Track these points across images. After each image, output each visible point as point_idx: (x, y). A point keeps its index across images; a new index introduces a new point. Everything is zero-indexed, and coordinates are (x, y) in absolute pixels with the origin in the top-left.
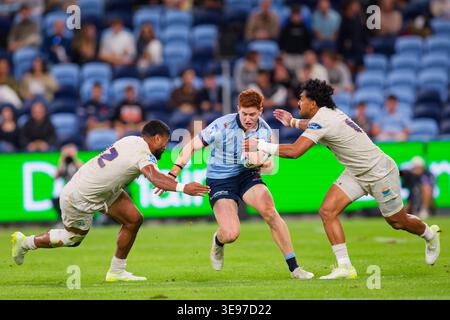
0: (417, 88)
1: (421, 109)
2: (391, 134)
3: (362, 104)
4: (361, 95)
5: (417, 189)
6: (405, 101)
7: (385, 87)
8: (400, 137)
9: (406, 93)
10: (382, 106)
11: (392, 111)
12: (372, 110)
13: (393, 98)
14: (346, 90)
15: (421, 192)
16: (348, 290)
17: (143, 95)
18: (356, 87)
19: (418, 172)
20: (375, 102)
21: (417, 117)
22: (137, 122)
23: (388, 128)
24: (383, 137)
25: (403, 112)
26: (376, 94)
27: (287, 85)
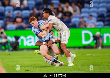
0: (98, 13)
1: (99, 19)
2: (91, 26)
3: (83, 17)
4: (82, 15)
5: (98, 41)
6: (95, 17)
7: (89, 13)
8: (93, 26)
9: (95, 14)
10: (88, 18)
11: (91, 19)
12: (85, 19)
13: (91, 16)
14: (78, 13)
15: (99, 42)
16: (79, 69)
17: (22, 15)
18: (81, 12)
19: (98, 36)
20: (86, 17)
21: (98, 21)
22: (20, 22)
23: (90, 24)
24: (88, 27)
25: (94, 20)
26: (87, 15)
27: (62, 12)
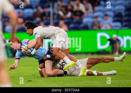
0: (115, 12)
1: (116, 19)
2: (106, 27)
3: (96, 17)
4: (96, 14)
6: (110, 16)
7: (104, 11)
8: (109, 28)
9: (111, 14)
10: (103, 18)
11: (106, 19)
12: (99, 19)
13: (106, 15)
15: (116, 46)
16: (92, 79)
20: (100, 16)
21: (115, 21)
22: (22, 23)
23: (105, 25)
24: (103, 28)
26: (101, 14)
27: (71, 11)
